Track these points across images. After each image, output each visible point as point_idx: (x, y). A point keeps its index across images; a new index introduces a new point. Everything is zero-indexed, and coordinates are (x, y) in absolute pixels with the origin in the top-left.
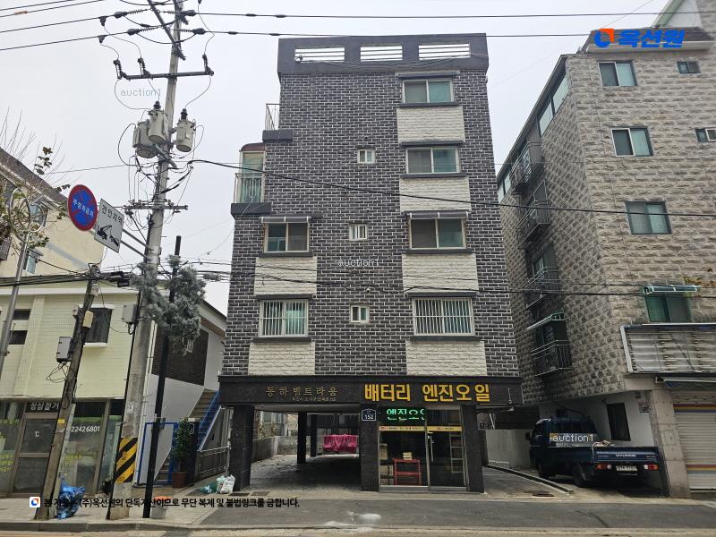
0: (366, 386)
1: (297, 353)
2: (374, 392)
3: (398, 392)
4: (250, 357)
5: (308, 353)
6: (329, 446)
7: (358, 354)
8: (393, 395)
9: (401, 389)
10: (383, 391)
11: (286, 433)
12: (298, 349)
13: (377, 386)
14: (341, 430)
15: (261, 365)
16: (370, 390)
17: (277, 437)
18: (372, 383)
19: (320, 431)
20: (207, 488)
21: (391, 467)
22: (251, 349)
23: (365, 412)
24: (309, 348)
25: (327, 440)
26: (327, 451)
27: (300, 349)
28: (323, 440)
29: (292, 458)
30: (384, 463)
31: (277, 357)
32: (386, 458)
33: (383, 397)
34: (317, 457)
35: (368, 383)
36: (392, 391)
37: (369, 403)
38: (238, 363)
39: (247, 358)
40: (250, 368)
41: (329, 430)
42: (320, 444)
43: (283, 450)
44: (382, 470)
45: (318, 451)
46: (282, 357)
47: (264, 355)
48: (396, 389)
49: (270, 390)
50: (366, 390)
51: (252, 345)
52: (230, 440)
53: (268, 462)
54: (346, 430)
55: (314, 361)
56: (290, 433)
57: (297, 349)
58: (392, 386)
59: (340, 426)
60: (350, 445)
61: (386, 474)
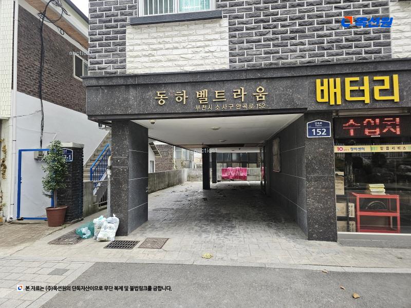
0: (318, 81)
1: (201, 38)
2: (332, 90)
3: (377, 89)
4: (128, 48)
5: (217, 36)
6: (226, 175)
7: (303, 32)
8: (367, 93)
9: (382, 82)
10: (348, 88)
11: (193, 167)
12: (201, 31)
13: (338, 80)
14: (233, 164)
15: (146, 59)
16: (325, 88)
17: (186, 170)
18: (328, 76)
19: (218, 165)
20: (84, 230)
21: (352, 205)
22: (127, 35)
23: (313, 125)
24: (218, 30)
25: (224, 171)
26: (224, 179)
27: (203, 32)
28: (221, 170)
29: (199, 185)
30: (340, 199)
31: (167, 46)
32: (342, 192)
33: (348, 98)
34: (218, 183)
35: (322, 76)
36: (366, 87)
37: (324, 108)
38: (111, 59)
39: (124, 50)
40: (128, 65)
41: (225, 164)
42: (219, 174)
43: (191, 178)
44: (340, 209)
45: (218, 179)
46: (175, 45)
47: (149, 44)
48: (373, 83)
49: (161, 96)
50: (319, 88)
51: (129, 30)
52: (111, 168)
53: (178, 188)
54: (239, 164)
55: (227, 48)
56: (196, 166)
57: (199, 32)
58: (366, 79)
59: (232, 161)
60: (242, 175)
61: (344, 215)
